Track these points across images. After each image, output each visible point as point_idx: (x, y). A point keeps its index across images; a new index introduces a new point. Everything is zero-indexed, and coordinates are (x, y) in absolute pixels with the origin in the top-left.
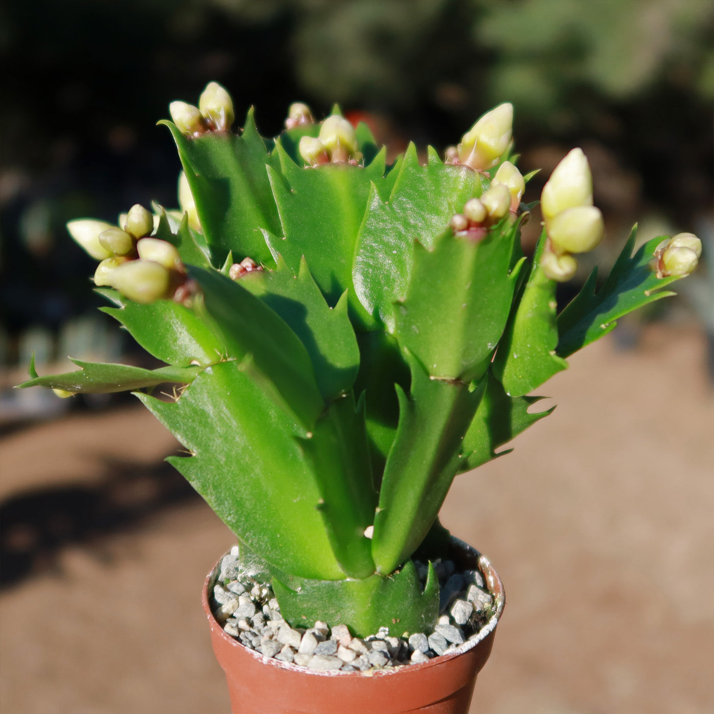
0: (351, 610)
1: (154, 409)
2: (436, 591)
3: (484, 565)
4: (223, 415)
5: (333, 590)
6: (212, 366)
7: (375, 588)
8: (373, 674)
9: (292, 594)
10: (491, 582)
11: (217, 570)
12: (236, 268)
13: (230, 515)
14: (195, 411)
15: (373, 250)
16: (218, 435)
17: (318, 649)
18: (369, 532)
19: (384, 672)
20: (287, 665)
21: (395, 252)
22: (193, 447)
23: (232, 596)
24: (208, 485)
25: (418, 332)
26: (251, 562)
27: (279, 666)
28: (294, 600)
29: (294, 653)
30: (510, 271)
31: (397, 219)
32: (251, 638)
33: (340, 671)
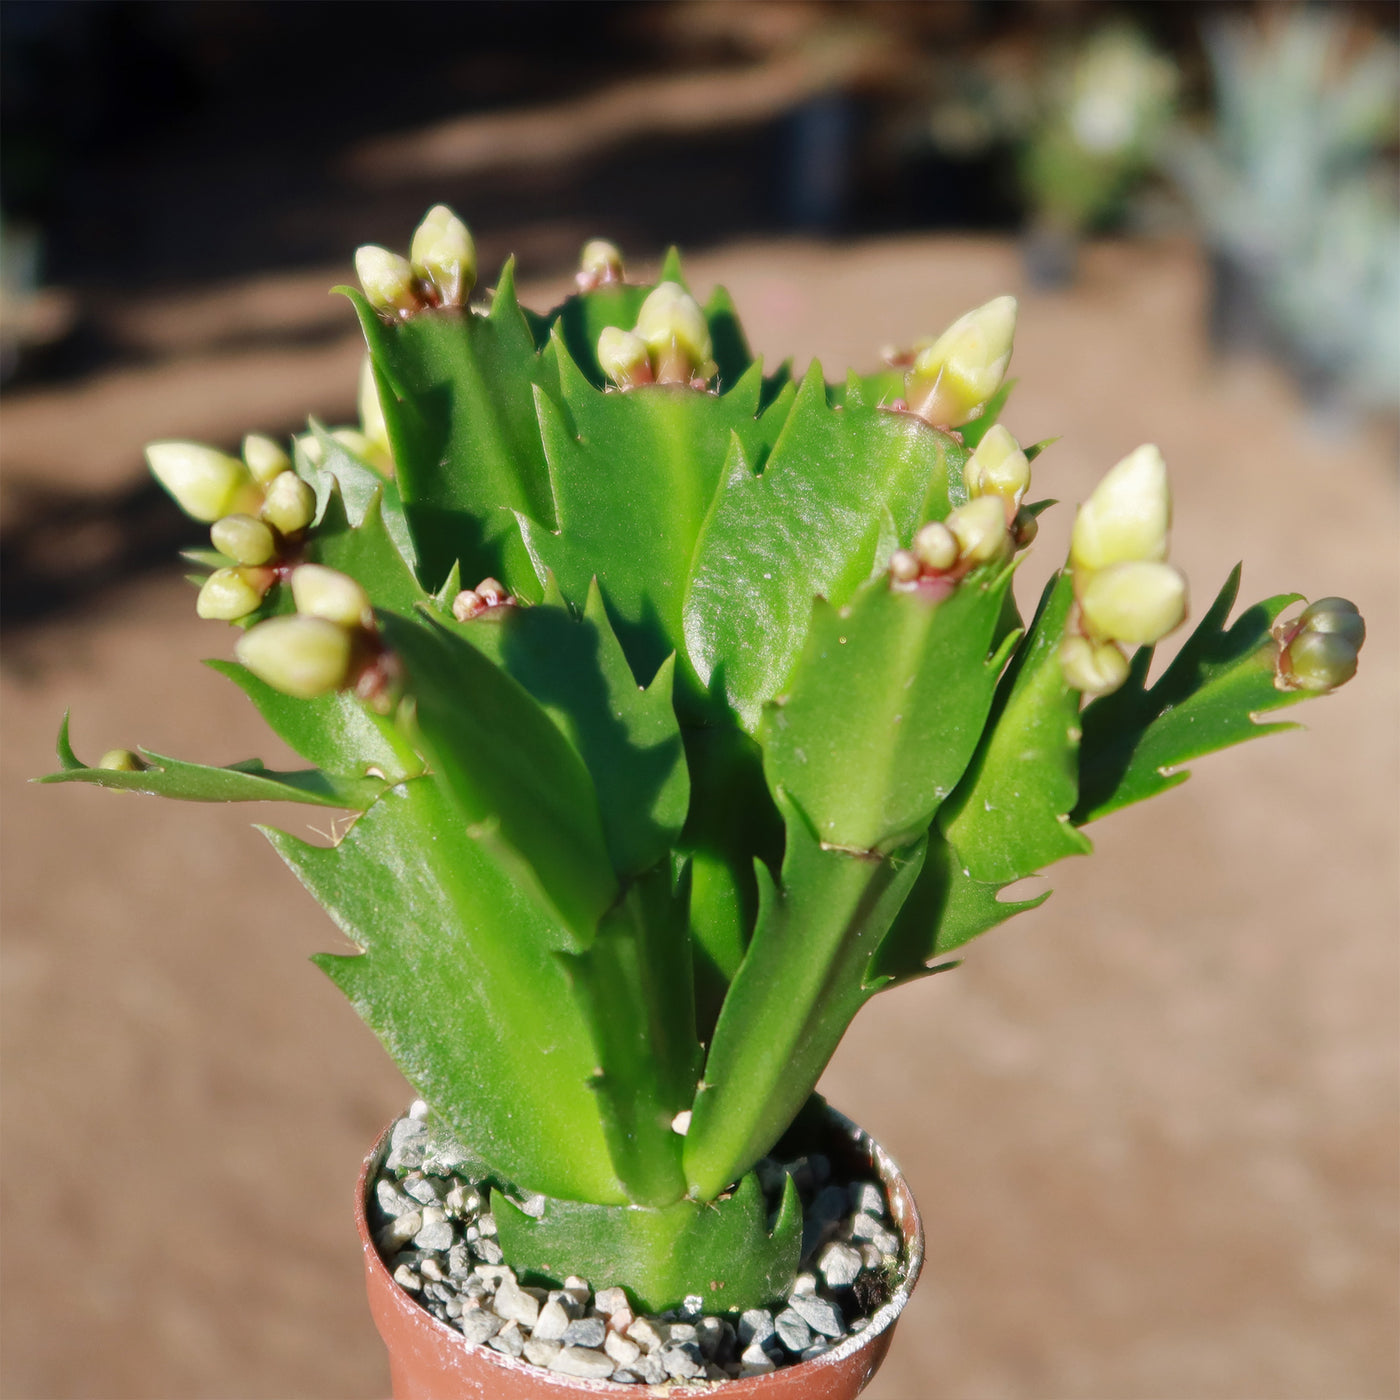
0: (636, 1260)
1: (292, 859)
2: (796, 1232)
3: (887, 1172)
4: (421, 879)
5: (603, 1222)
6: (406, 782)
7: (684, 1226)
8: (670, 1394)
9: (527, 1222)
10: (898, 1209)
11: (383, 1146)
12: (467, 599)
13: (423, 1071)
14: (369, 867)
15: (725, 568)
16: (410, 918)
17: (570, 1335)
18: (682, 1123)
19: (691, 1391)
20: (509, 1361)
21: (768, 576)
22: (361, 937)
23: (410, 1205)
24: (384, 1011)
25: (805, 760)
26: (450, 1141)
27: (495, 1363)
28: (530, 1233)
29: (525, 1340)
30: (991, 654)
31: (777, 511)
32: (444, 1296)
33: (608, 1383)
